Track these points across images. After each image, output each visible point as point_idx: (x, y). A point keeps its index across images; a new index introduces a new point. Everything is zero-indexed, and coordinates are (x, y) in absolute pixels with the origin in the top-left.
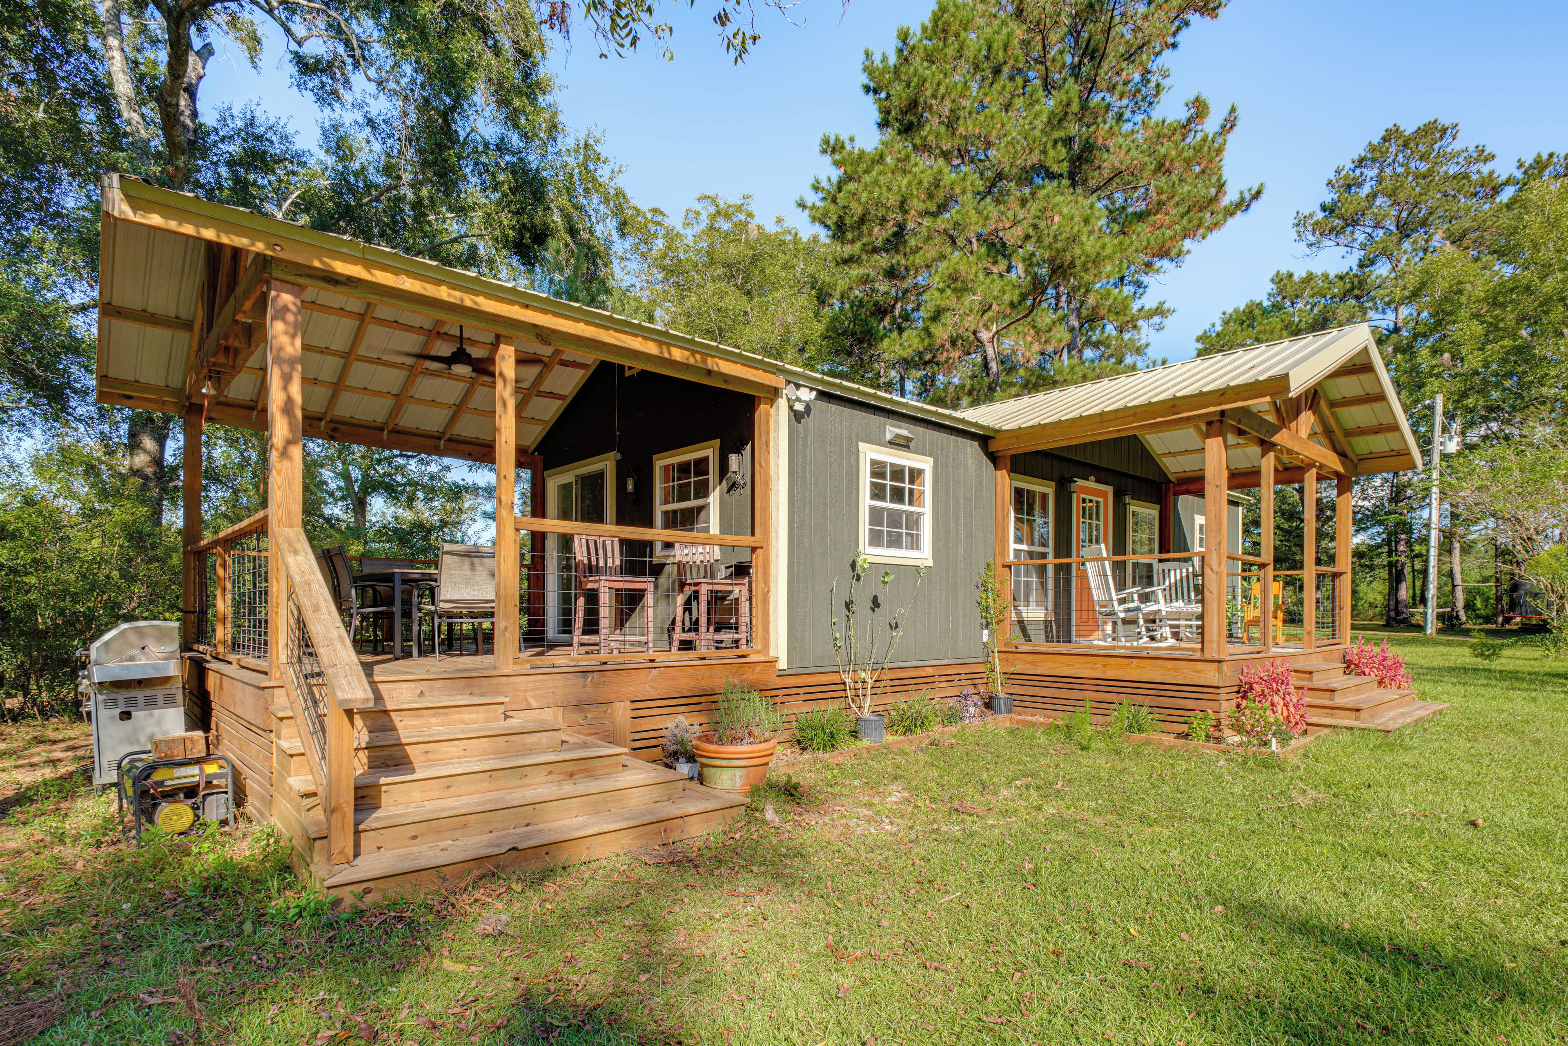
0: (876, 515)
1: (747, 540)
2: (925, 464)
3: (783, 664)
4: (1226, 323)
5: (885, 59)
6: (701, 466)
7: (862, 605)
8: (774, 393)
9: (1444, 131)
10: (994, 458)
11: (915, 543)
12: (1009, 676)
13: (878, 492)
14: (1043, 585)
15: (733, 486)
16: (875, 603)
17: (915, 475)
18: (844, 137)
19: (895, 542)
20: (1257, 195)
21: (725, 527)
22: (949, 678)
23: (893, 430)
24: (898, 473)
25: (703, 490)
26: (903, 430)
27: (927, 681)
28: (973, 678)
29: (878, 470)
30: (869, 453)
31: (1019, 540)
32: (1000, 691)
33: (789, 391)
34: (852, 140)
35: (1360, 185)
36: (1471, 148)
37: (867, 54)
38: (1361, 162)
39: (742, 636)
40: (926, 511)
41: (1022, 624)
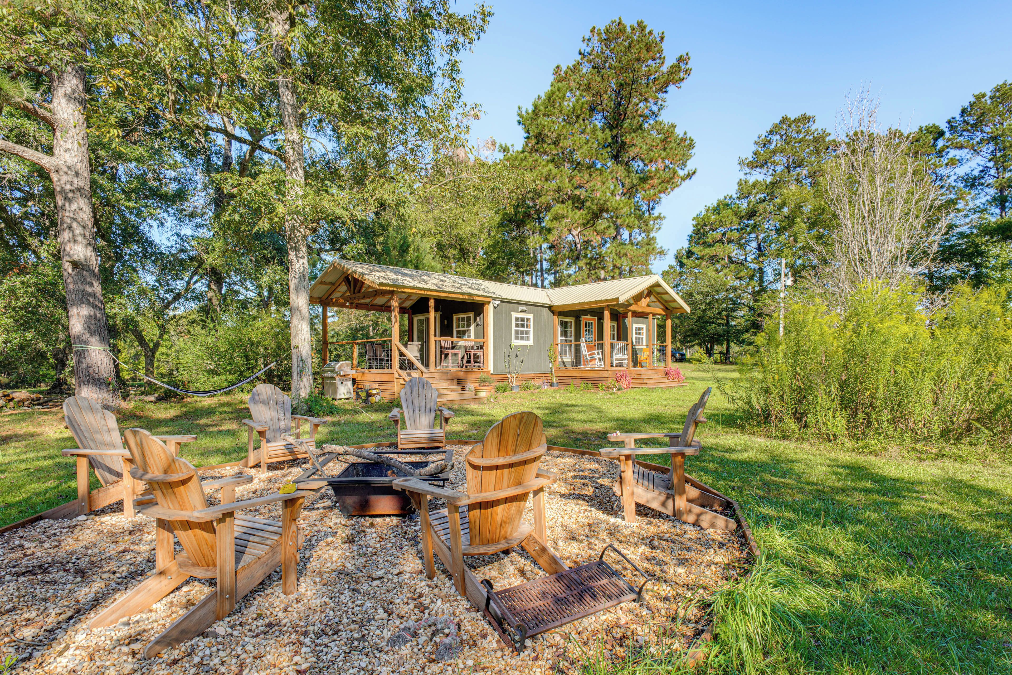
0: (517, 332)
1: (482, 340)
2: (531, 316)
3: (492, 372)
4: (707, 211)
5: (527, 112)
6: (469, 319)
7: (513, 356)
8: (489, 303)
9: (809, 119)
10: (553, 312)
11: (528, 339)
12: (557, 377)
13: (517, 325)
14: (571, 350)
15: (478, 325)
16: (517, 356)
17: (528, 320)
18: (509, 145)
19: (522, 338)
20: (694, 173)
21: (476, 337)
22: (540, 378)
23: (522, 308)
24: (523, 320)
25: (469, 325)
26: (524, 308)
27: (533, 378)
28: (547, 378)
29: (517, 319)
30: (514, 315)
31: (562, 335)
32: (554, 381)
33: (493, 302)
34: (512, 146)
35: (771, 143)
36: (819, 130)
37: (519, 108)
38: (771, 132)
39: (481, 364)
40: (531, 330)
41: (563, 362)
